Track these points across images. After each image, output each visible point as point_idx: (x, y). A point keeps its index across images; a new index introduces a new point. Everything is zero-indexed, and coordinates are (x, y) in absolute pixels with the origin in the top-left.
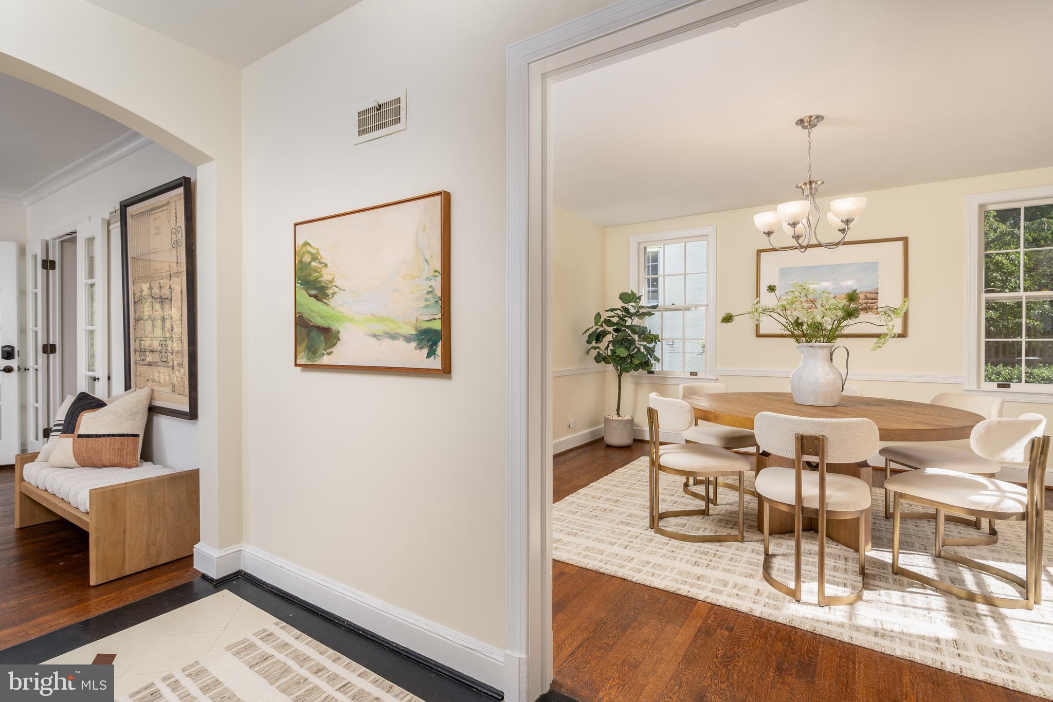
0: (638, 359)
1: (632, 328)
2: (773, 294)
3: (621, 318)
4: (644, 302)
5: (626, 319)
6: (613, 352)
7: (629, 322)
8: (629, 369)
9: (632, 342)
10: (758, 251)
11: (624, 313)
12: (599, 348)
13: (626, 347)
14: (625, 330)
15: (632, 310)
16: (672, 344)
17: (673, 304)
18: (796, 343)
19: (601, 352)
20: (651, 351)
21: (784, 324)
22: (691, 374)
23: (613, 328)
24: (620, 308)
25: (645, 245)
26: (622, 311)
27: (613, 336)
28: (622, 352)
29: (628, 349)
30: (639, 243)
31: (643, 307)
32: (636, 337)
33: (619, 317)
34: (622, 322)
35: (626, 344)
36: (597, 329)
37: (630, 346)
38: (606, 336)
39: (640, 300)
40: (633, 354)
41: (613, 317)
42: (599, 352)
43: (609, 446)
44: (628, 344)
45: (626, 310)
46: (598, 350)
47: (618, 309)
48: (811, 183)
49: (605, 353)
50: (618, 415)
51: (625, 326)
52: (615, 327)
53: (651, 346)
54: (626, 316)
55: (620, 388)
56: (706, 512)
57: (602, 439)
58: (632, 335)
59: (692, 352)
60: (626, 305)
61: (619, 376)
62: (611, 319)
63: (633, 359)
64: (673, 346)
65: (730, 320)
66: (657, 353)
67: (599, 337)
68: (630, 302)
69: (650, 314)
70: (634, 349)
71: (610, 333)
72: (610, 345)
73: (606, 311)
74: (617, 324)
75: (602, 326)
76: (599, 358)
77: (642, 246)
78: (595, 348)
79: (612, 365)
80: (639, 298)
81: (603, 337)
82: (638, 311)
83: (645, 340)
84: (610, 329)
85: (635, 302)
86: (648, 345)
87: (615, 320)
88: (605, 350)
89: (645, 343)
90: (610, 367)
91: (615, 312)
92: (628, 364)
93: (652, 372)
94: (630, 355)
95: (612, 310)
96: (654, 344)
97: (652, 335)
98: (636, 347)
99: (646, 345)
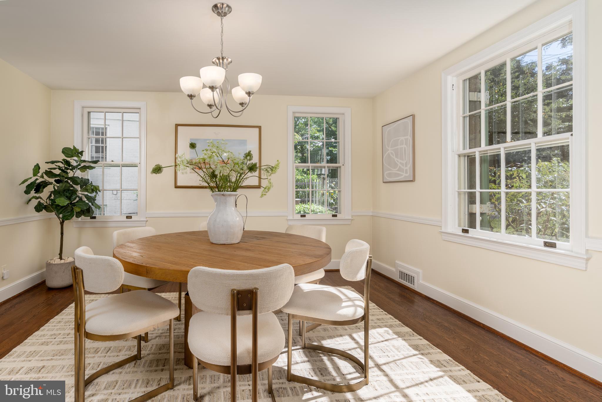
0: (79, 208)
1: (74, 180)
2: (193, 150)
3: (62, 170)
4: (86, 157)
5: (69, 171)
6: (53, 201)
7: (71, 174)
8: (69, 216)
9: (75, 191)
10: (176, 125)
11: (65, 166)
12: (41, 198)
13: (67, 197)
14: (67, 182)
15: (74, 164)
16: (116, 193)
17: (112, 161)
18: (211, 192)
19: (42, 201)
20: (92, 200)
21: (202, 176)
22: (127, 217)
23: (54, 179)
24: (62, 161)
25: (89, 110)
26: (63, 164)
27: (54, 187)
28: (63, 201)
29: (69, 198)
30: (83, 107)
31: (84, 161)
32: (78, 188)
33: (60, 168)
34: (64, 174)
35: (68, 194)
36: (37, 179)
37: (71, 196)
38: (46, 186)
39: (82, 155)
40: (74, 203)
41: (55, 169)
42: (39, 202)
43: (51, 289)
44: (69, 194)
45: (67, 163)
46: (39, 200)
47: (59, 162)
48: (223, 58)
49: (47, 202)
50: (61, 258)
51: (66, 178)
52: (57, 179)
53: (93, 195)
54: (68, 169)
55: (62, 234)
56: (139, 357)
57: (44, 282)
58: (74, 186)
59: (130, 199)
60: (68, 159)
61: (61, 223)
62: (52, 170)
63: (74, 207)
64: (117, 195)
65: (159, 171)
66: (98, 201)
67: (39, 187)
68: (73, 157)
69: (92, 168)
70: (75, 198)
71: (51, 183)
72: (52, 195)
73: (46, 163)
74: (59, 175)
75: (42, 177)
76: (39, 208)
77: (86, 110)
78: (37, 198)
79: (54, 213)
80: (81, 153)
81: (44, 188)
82: (79, 165)
83: (87, 190)
84: (52, 180)
85: (78, 157)
86: (89, 194)
87: (58, 172)
88: (47, 199)
89: (86, 193)
90: (53, 215)
91: (55, 164)
92: (68, 212)
93: (95, 218)
94: (71, 203)
95: (53, 162)
96: (94, 194)
97: (93, 186)
98: (79, 197)
99: (87, 195)
